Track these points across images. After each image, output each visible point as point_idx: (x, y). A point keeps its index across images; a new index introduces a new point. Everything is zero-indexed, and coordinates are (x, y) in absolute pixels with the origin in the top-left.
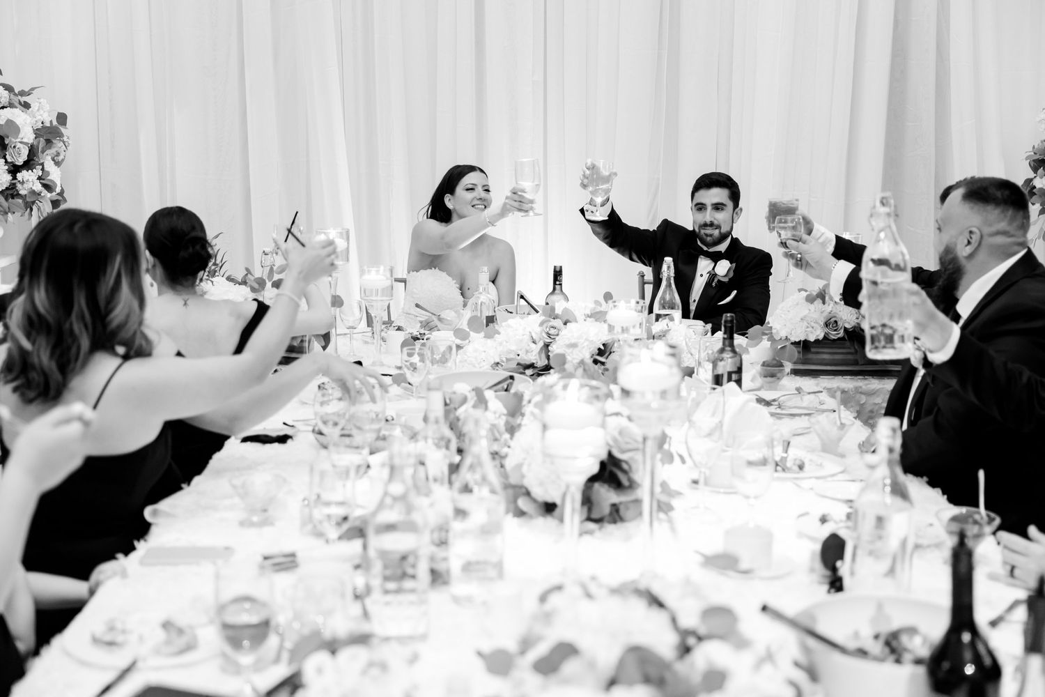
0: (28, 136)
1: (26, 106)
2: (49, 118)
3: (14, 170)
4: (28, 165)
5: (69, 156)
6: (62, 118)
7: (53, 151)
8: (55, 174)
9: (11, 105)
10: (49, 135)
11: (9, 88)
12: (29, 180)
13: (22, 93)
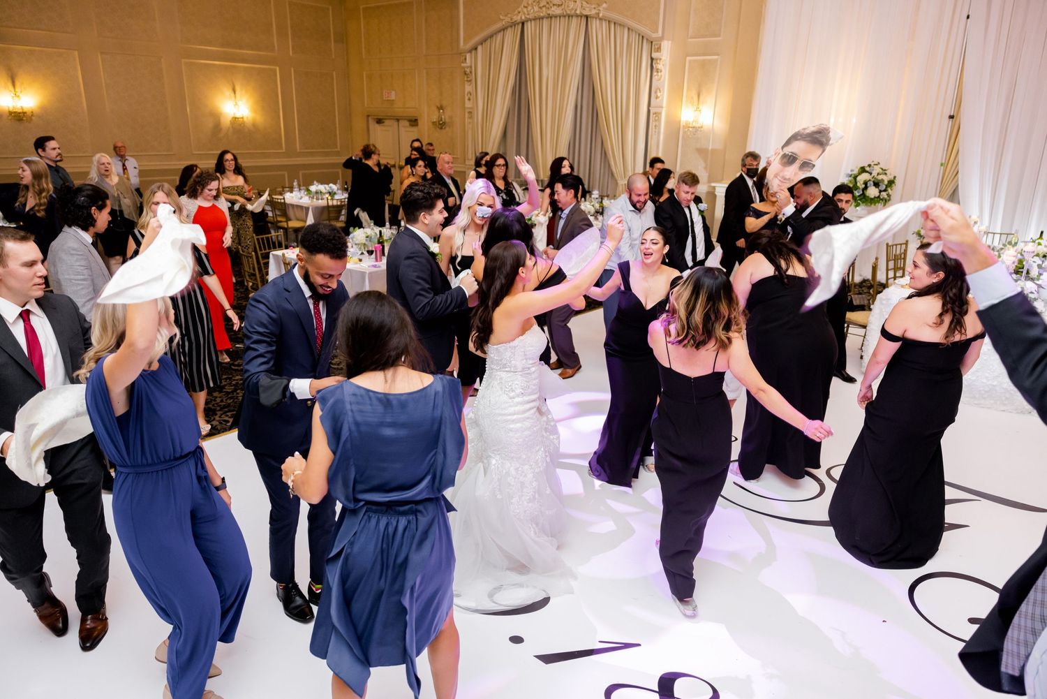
0: (886, 182)
1: (886, 174)
2: (891, 177)
3: (880, 192)
4: (885, 190)
5: (894, 187)
6: (895, 177)
7: (891, 186)
8: (891, 193)
9: (882, 173)
10: (891, 183)
11: (882, 169)
12: (884, 195)
13: (885, 170)
